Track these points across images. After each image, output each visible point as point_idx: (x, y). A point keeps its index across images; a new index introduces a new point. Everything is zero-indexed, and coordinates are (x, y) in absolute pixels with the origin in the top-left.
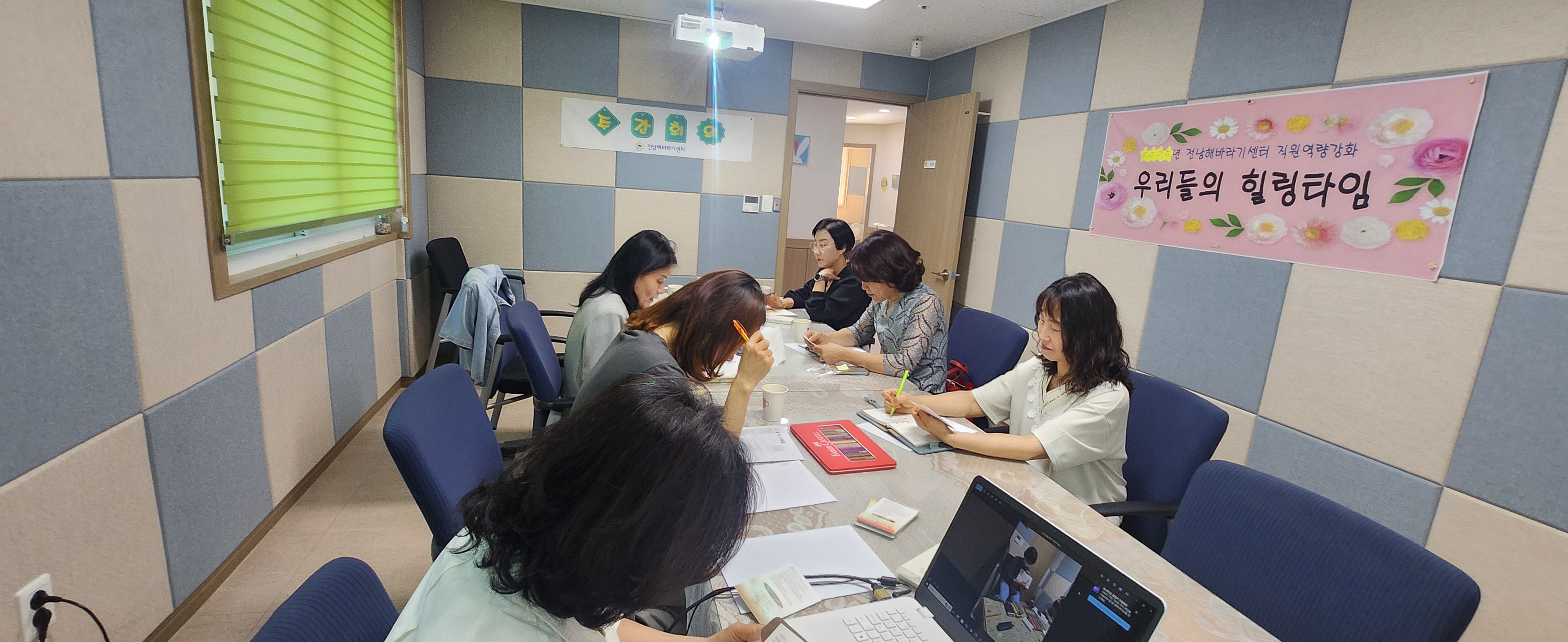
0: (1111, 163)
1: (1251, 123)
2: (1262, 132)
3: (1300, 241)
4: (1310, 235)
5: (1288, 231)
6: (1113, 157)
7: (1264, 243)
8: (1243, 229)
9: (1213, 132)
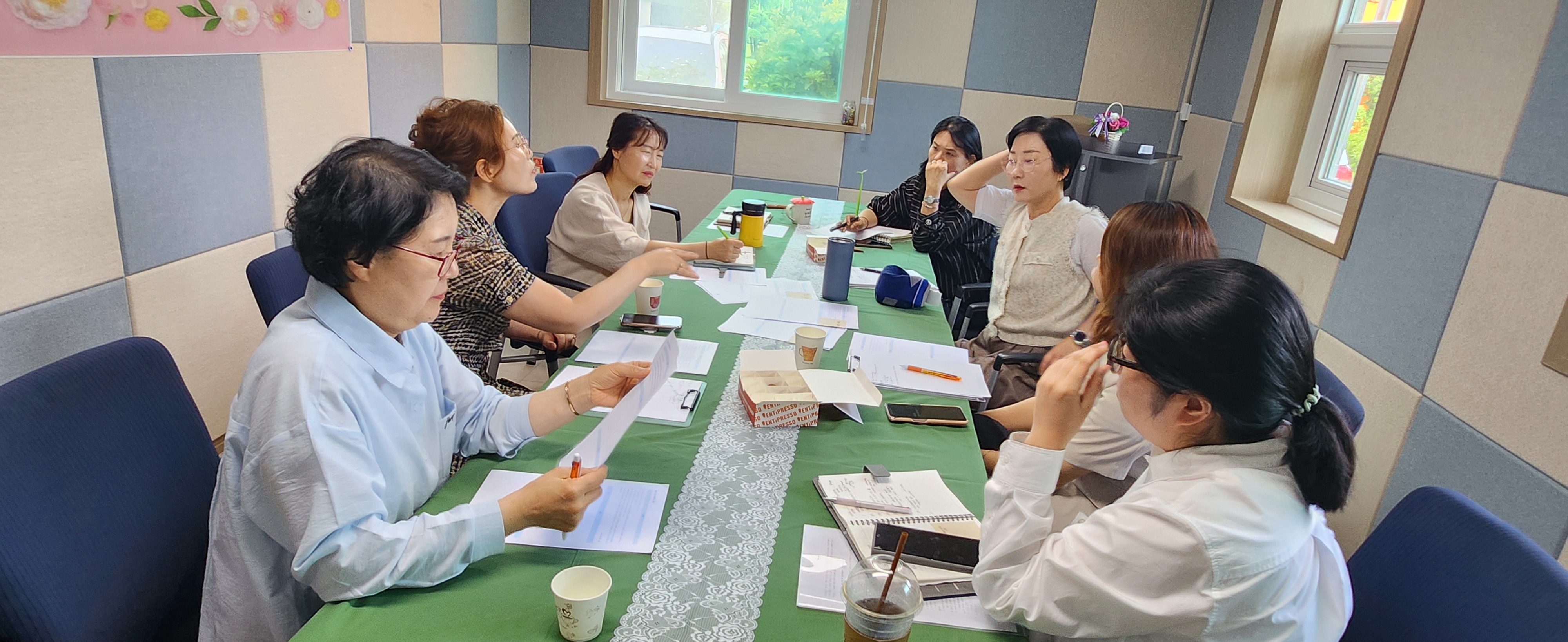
3: (269, 28)
4: (277, 20)
5: (260, 17)
7: (242, 34)
8: (220, 19)
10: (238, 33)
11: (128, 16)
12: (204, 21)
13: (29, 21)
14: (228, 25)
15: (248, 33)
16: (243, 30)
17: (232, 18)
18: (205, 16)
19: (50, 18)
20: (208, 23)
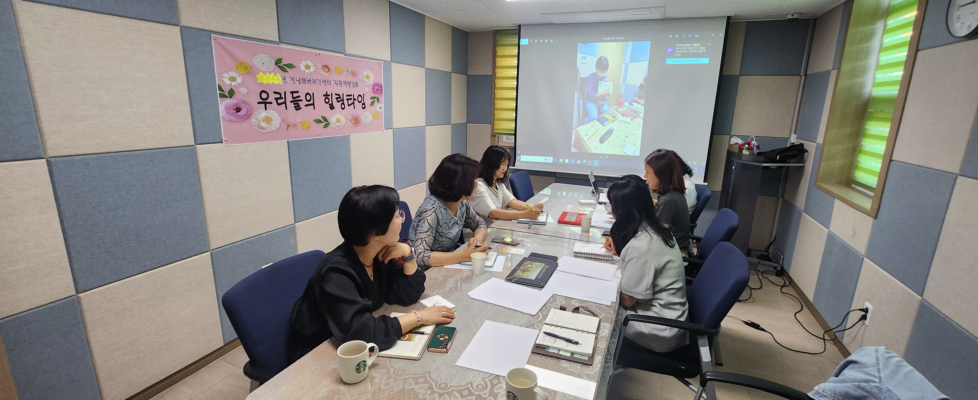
0: (227, 81)
1: (320, 66)
2: (325, 72)
3: (350, 125)
4: (353, 122)
5: (346, 121)
6: (228, 76)
7: (339, 128)
8: (329, 123)
9: (303, 68)
10: (337, 128)
11: (294, 125)
13: (259, 130)
14: (333, 125)
15: (341, 127)
16: (339, 126)
17: (334, 122)
18: (323, 122)
19: (267, 128)
20: (325, 125)
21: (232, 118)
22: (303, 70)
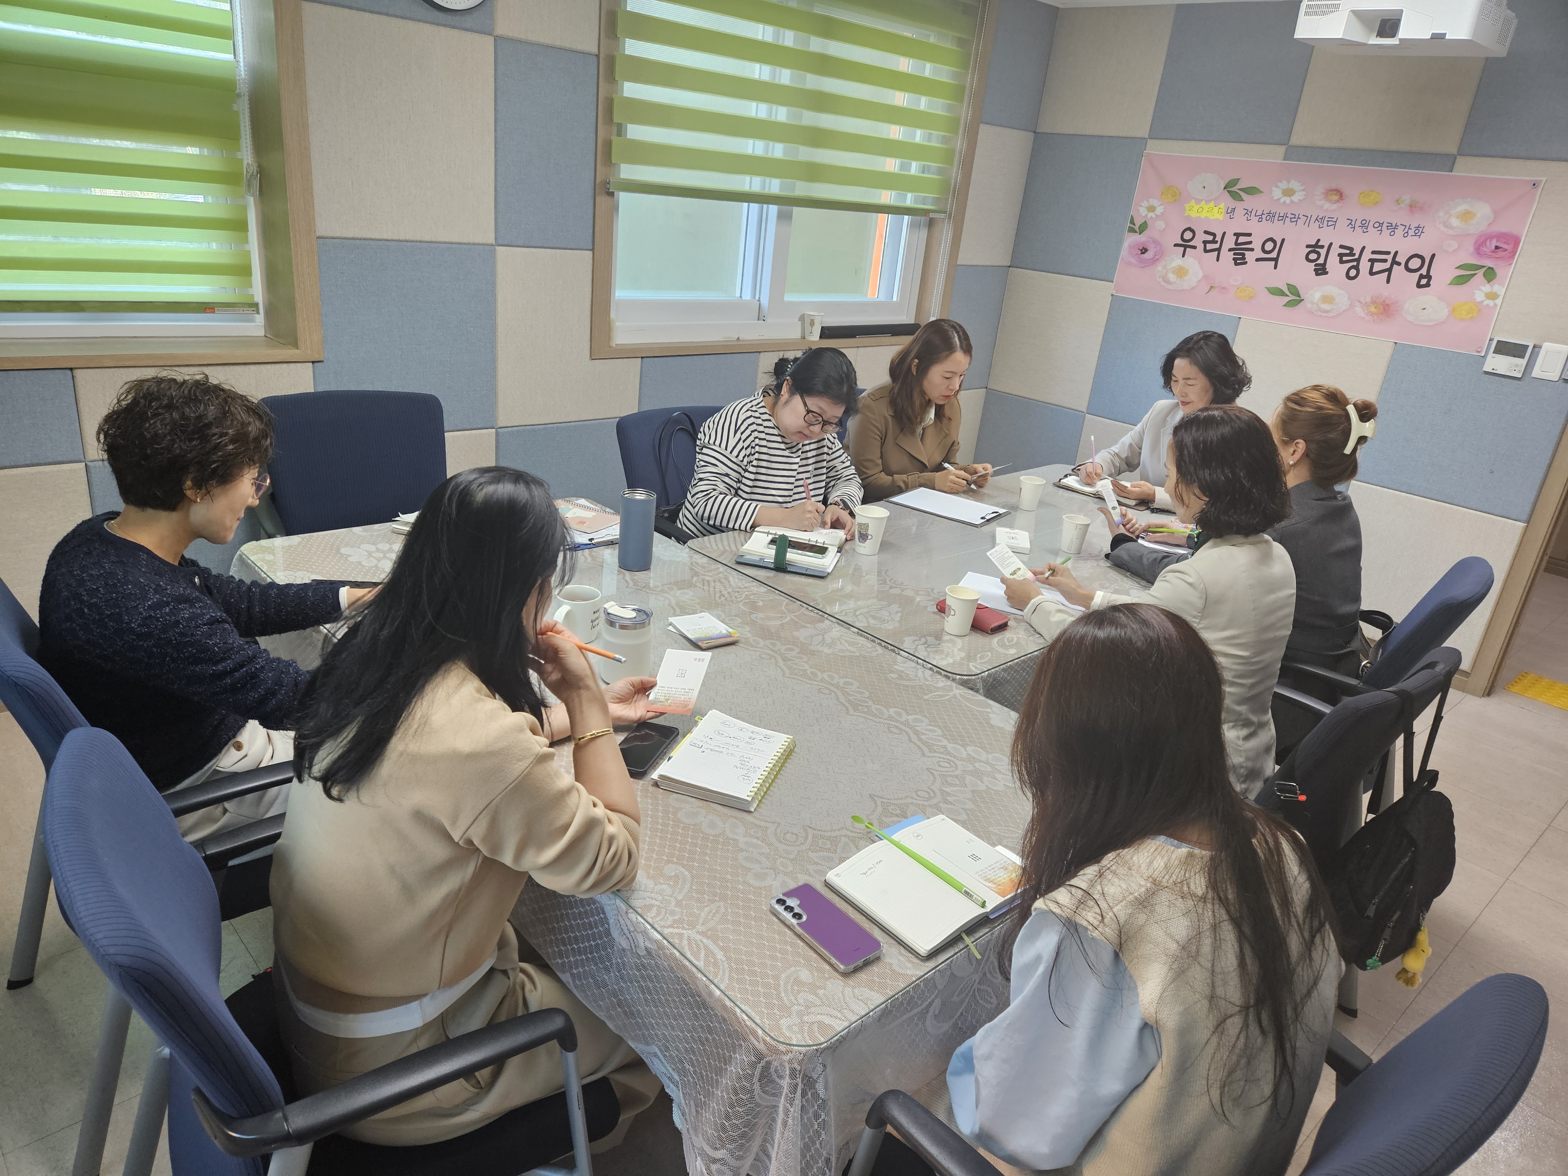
0: (1143, 211)
1: (1320, 191)
2: (1331, 201)
3: (1363, 315)
4: (1373, 309)
5: (1350, 305)
6: (1148, 206)
7: (1323, 314)
8: (1303, 300)
9: (1277, 193)
11: (1224, 288)
12: (1286, 299)
13: (1163, 283)
14: (1309, 306)
15: (1331, 314)
16: (1326, 312)
17: (1315, 301)
20: (1293, 302)
21: (1133, 260)
22: (1275, 198)
